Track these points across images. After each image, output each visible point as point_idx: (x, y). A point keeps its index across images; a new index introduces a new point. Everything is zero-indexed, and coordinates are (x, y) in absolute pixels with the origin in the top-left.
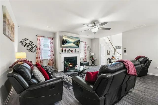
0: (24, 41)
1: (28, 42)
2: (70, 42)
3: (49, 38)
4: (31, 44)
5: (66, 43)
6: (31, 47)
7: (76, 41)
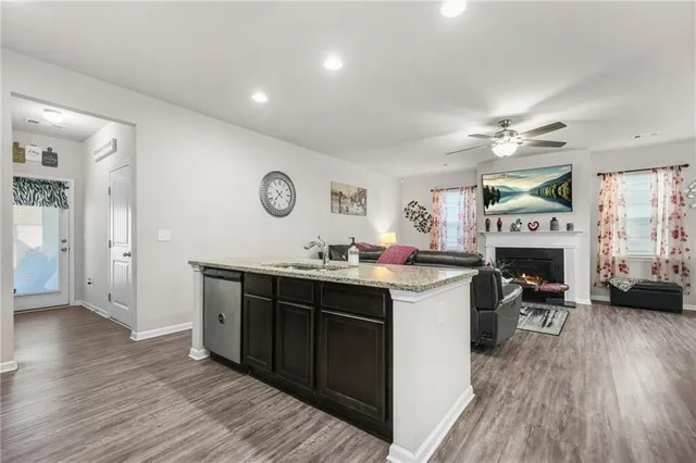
0: (411, 208)
1: (416, 208)
2: (513, 194)
3: (462, 189)
4: (422, 214)
5: (499, 197)
6: (421, 219)
7: (548, 185)
